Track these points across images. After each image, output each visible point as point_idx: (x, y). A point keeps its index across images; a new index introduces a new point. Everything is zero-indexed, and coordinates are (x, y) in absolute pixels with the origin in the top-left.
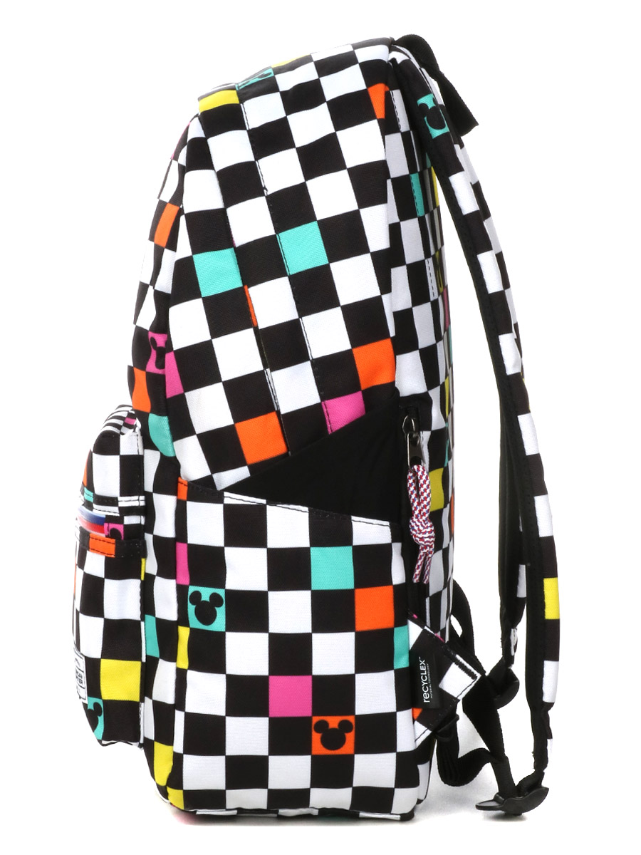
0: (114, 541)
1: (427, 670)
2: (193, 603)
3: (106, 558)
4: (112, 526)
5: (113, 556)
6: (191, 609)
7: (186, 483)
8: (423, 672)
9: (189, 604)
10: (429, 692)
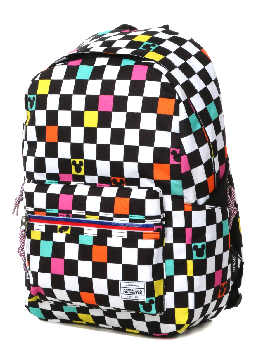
0: (159, 233)
1: (235, 260)
2: (195, 250)
3: (155, 240)
4: (157, 227)
5: (159, 239)
6: (194, 252)
7: (191, 204)
8: (234, 261)
9: (193, 250)
10: (235, 268)
